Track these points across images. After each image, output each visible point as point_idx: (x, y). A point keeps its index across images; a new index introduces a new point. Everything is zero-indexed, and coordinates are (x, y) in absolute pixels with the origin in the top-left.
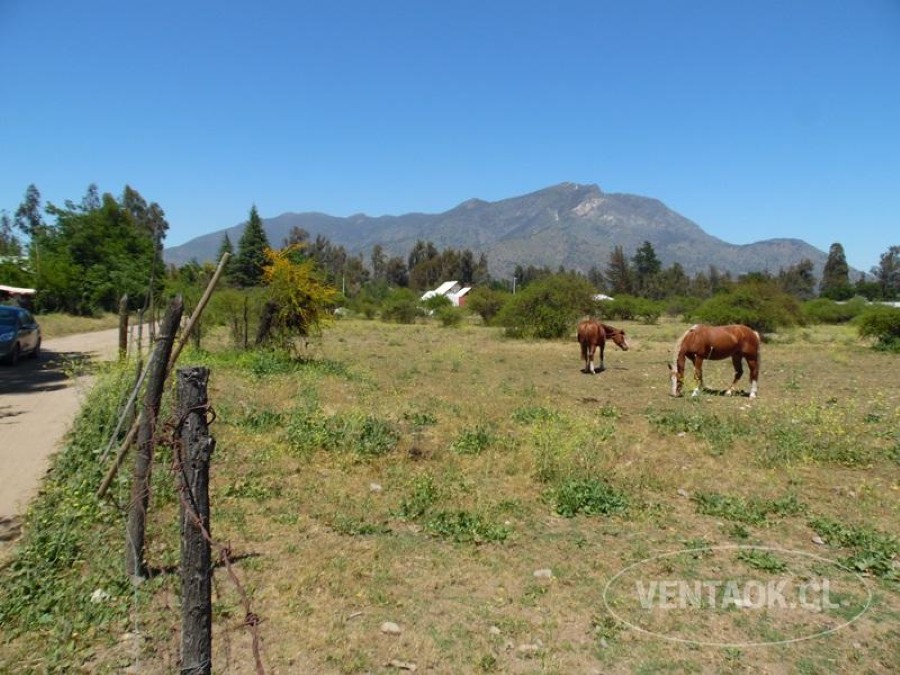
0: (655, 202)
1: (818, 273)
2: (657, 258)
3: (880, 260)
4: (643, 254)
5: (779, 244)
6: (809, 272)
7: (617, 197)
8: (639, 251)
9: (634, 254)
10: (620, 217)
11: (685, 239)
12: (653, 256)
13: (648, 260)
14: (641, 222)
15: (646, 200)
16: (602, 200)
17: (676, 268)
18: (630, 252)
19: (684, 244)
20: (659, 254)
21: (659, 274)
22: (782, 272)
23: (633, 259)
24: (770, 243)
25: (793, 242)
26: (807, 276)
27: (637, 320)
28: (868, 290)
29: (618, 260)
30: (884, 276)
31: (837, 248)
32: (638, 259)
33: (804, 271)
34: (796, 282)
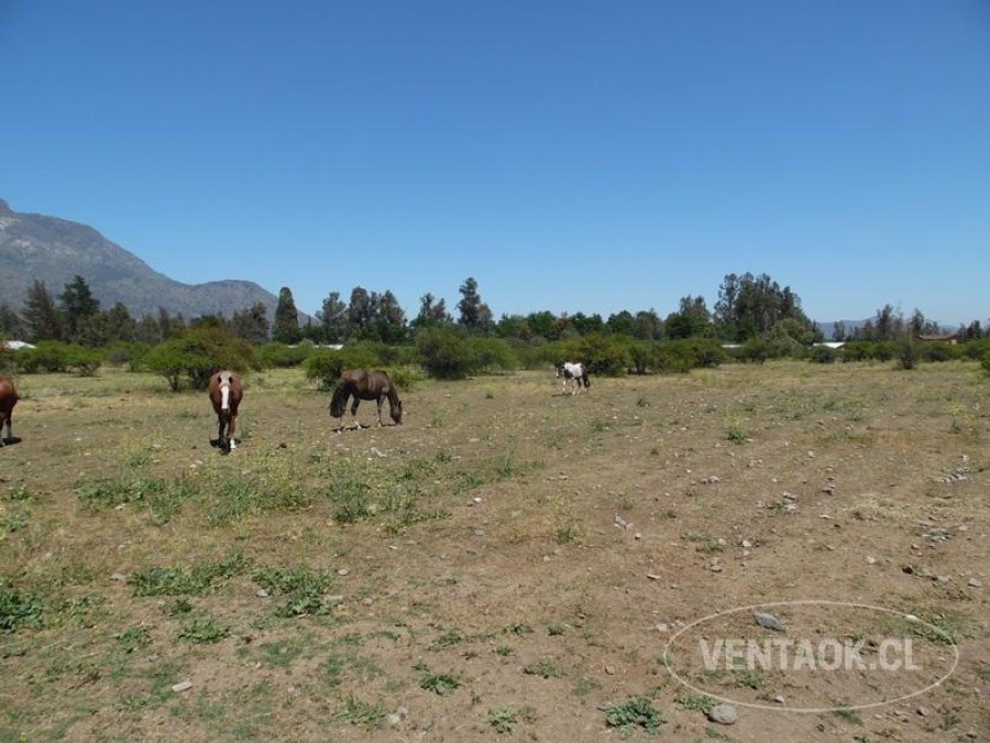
0: (87, 228)
1: (270, 316)
2: (92, 297)
3: (322, 305)
4: (74, 291)
5: (232, 286)
6: (262, 316)
7: (35, 218)
8: (67, 287)
9: (62, 290)
10: (39, 243)
11: (128, 277)
12: (88, 293)
13: (81, 299)
14: (69, 251)
15: (77, 227)
16: (11, 220)
17: (118, 309)
18: (56, 287)
19: (125, 281)
20: (95, 292)
21: (96, 316)
22: (236, 314)
23: (62, 298)
24: (223, 284)
25: (246, 284)
26: (260, 319)
27: (69, 372)
28: (315, 334)
29: (40, 298)
30: (327, 320)
31: (286, 291)
32: (68, 297)
33: (257, 314)
34: (250, 327)
